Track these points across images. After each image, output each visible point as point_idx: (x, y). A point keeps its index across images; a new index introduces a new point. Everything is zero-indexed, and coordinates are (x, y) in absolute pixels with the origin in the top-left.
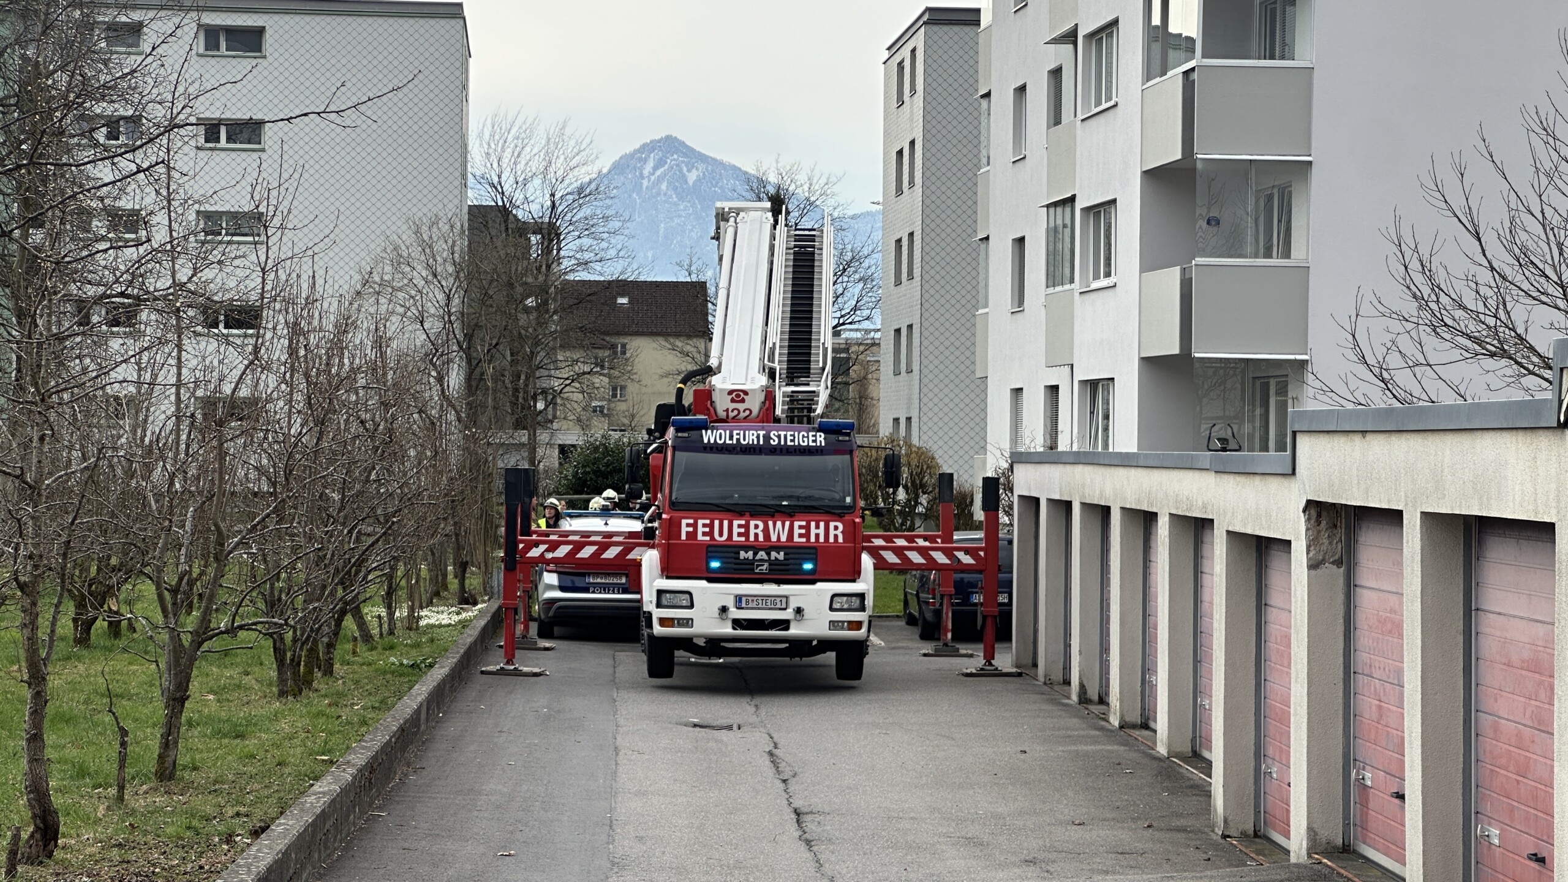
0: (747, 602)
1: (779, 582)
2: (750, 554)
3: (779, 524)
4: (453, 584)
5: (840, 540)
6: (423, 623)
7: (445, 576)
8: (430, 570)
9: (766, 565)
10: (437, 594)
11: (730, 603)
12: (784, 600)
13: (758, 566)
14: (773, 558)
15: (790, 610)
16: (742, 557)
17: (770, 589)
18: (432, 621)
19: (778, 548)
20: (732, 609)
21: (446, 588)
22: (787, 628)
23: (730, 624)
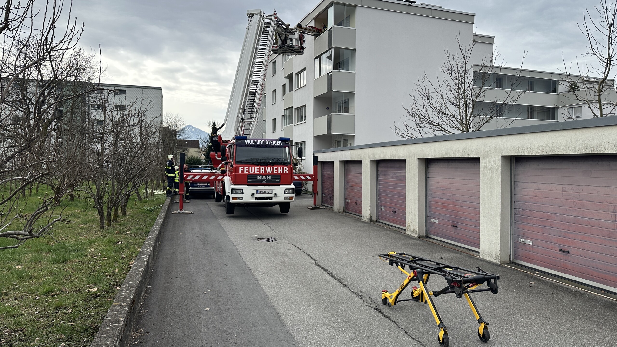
0: (260, 192)
1: (269, 185)
2: (261, 177)
3: (269, 168)
4: (162, 185)
5: (287, 173)
6: (155, 194)
7: (160, 183)
8: (157, 182)
9: (265, 180)
10: (158, 187)
11: (255, 192)
12: (271, 191)
13: (263, 181)
14: (267, 178)
15: (273, 194)
16: (258, 178)
17: (267, 188)
18: (157, 193)
19: (269, 175)
20: (256, 194)
21: (160, 185)
22: (271, 199)
23: (254, 198)
